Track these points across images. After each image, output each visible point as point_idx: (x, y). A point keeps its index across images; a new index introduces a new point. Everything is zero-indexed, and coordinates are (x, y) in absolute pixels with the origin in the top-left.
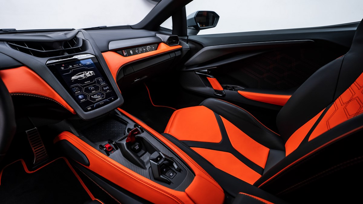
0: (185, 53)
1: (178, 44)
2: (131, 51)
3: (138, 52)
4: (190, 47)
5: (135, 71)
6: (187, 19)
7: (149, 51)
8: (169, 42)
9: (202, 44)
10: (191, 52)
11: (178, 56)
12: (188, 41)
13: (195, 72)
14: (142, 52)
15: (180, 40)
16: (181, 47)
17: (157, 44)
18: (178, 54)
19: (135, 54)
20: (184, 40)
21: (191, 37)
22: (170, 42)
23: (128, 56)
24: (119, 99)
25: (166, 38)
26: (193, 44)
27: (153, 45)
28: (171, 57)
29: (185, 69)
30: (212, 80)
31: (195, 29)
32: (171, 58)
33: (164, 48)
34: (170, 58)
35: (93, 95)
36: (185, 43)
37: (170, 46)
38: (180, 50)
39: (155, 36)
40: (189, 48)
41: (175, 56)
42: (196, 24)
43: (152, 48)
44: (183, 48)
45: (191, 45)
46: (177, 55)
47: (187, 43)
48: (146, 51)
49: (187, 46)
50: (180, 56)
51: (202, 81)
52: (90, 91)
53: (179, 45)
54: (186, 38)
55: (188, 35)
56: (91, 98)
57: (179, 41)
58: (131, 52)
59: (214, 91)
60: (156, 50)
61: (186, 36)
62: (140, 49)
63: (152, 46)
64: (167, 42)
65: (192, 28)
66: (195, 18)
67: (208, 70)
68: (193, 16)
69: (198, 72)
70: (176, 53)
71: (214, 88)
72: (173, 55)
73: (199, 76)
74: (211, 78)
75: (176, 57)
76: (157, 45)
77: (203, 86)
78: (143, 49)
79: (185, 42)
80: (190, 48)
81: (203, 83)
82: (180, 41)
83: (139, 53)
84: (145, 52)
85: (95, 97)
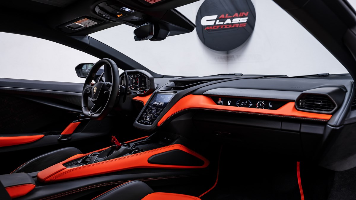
2: (229, 101)
32: (282, 129)
37: (298, 110)
52: (150, 113)
62: (245, 102)
78: (248, 103)
85: (148, 118)
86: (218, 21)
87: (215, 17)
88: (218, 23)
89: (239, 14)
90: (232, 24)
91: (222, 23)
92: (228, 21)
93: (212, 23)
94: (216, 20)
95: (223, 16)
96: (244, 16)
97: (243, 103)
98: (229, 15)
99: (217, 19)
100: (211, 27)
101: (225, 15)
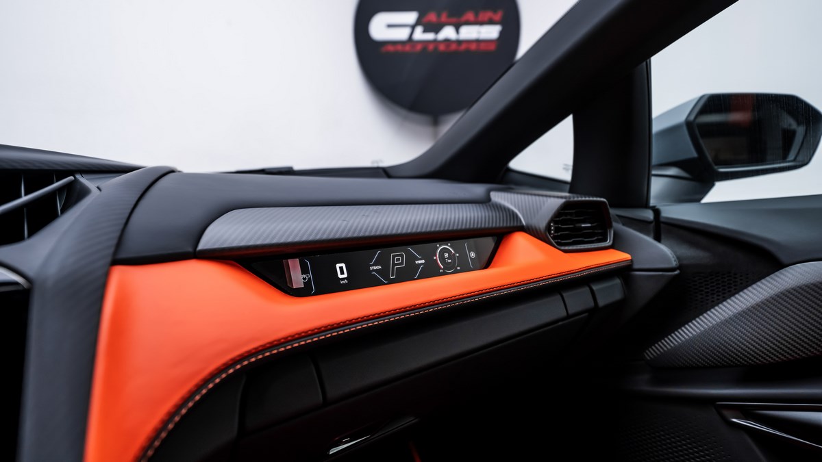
0: (646, 291)
1: (609, 243)
2: (338, 266)
3: (384, 273)
4: (679, 258)
5: (332, 394)
6: (656, 127)
7: (444, 274)
8: (557, 230)
9: (766, 246)
11: (607, 307)
12: (661, 228)
13: (726, 413)
15: (614, 224)
16: (627, 256)
17: (493, 237)
18: (610, 293)
19: (360, 280)
20: (641, 225)
21: (677, 212)
22: (563, 231)
23: (317, 293)
25: (541, 207)
26: (694, 244)
27: (472, 241)
28: (571, 311)
29: (643, 384)
31: (686, 176)
32: (569, 316)
33: (526, 259)
34: (564, 314)
36: (649, 239)
37: (566, 251)
38: (623, 272)
39: (485, 201)
40: (674, 263)
41: (592, 304)
42: (694, 154)
43: (464, 256)
44: (636, 266)
45: (689, 253)
46: (602, 302)
47: (658, 238)
48: (431, 271)
49: (665, 257)
53: (612, 247)
54: (649, 215)
55: (652, 203)
57: (610, 226)
58: (342, 271)
60: (487, 266)
61: (646, 206)
62: (398, 258)
63: (466, 244)
64: (548, 228)
65: (673, 171)
66: (689, 124)
68: (681, 118)
70: (595, 288)
72: (578, 301)
73: (749, 441)
75: (594, 310)
76: (489, 243)
78: (411, 259)
79: (647, 234)
80: (680, 267)
82: (617, 226)
83: (386, 277)
84: (422, 277)
86: (419, 29)
87: (411, 17)
88: (419, 35)
89: (477, 15)
90: (459, 42)
91: (430, 36)
92: (448, 33)
93: (402, 35)
94: (413, 27)
95: (432, 17)
96: (491, 22)
97: (394, 265)
98: (451, 15)
99: (418, 23)
100: (400, 48)
101: (439, 15)
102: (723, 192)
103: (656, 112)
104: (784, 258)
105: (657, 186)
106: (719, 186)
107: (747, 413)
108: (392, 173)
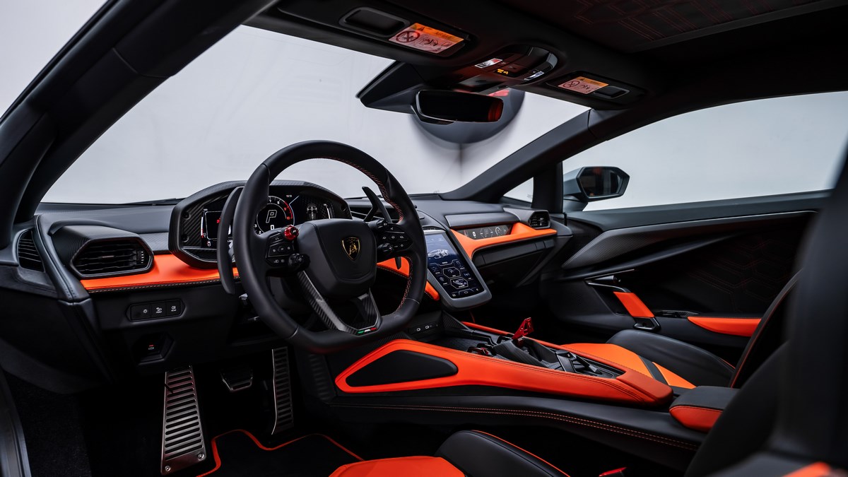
0: (562, 243)
1: (549, 226)
2: (473, 233)
3: (484, 235)
4: (573, 231)
5: (487, 262)
6: (565, 179)
9: (598, 225)
10: (575, 243)
11: (548, 249)
12: (567, 221)
13: (587, 282)
14: (489, 236)
16: (555, 231)
17: (511, 224)
18: (549, 244)
20: (560, 220)
21: (573, 215)
22: (533, 222)
24: (485, 291)
25: (526, 214)
26: (577, 226)
28: (538, 249)
29: (562, 278)
30: (627, 297)
31: (576, 199)
32: (538, 251)
33: (522, 231)
35: (455, 280)
36: (563, 225)
37: (535, 229)
38: (554, 236)
39: (503, 212)
40: (571, 233)
41: (544, 247)
42: (580, 191)
43: (503, 231)
44: (558, 234)
45: (576, 229)
46: (547, 247)
47: (566, 225)
49: (568, 230)
50: (551, 249)
51: (603, 302)
52: (450, 275)
53: (550, 228)
54: (563, 216)
55: (564, 211)
56: (453, 284)
57: (550, 221)
59: (633, 321)
60: (510, 234)
61: (561, 212)
62: (486, 231)
63: (503, 227)
64: (529, 221)
65: (572, 198)
66: (577, 179)
67: (615, 275)
68: (574, 177)
69: (593, 282)
70: (545, 242)
71: (632, 314)
72: (540, 246)
73: (595, 290)
74: (623, 292)
75: (545, 249)
77: (607, 313)
78: (489, 232)
79: (562, 223)
80: (573, 234)
81: (606, 306)
82: (552, 220)
84: (493, 236)
85: (457, 282)
97: (486, 233)
102: (592, 206)
103: (565, 172)
104: (603, 229)
105: (566, 204)
106: (590, 204)
107: (593, 281)
108: (444, 197)
